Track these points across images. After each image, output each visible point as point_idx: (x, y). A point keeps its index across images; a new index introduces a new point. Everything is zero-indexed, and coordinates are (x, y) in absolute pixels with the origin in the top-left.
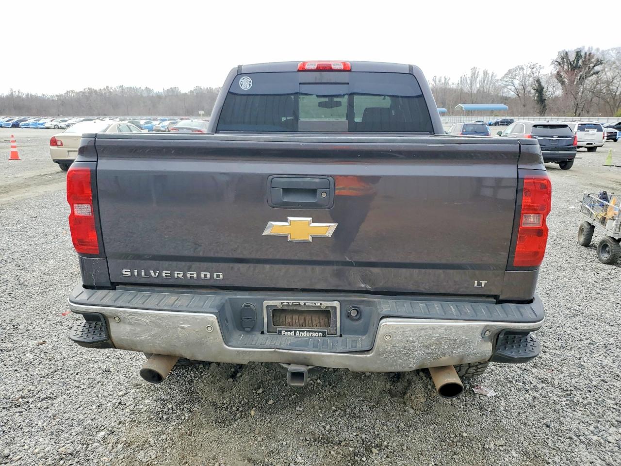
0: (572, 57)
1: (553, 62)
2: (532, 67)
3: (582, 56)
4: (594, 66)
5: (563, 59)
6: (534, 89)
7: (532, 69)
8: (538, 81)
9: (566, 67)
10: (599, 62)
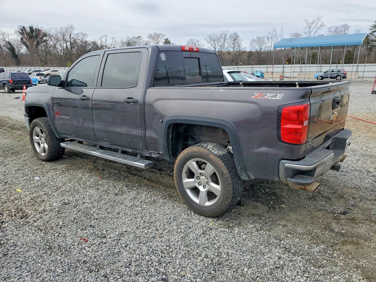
0: (28, 30)
1: (16, 32)
2: (3, 34)
3: (34, 30)
4: (43, 37)
5: (22, 30)
6: (9, 49)
7: (3, 35)
8: (9, 43)
9: (26, 36)
10: (45, 35)
